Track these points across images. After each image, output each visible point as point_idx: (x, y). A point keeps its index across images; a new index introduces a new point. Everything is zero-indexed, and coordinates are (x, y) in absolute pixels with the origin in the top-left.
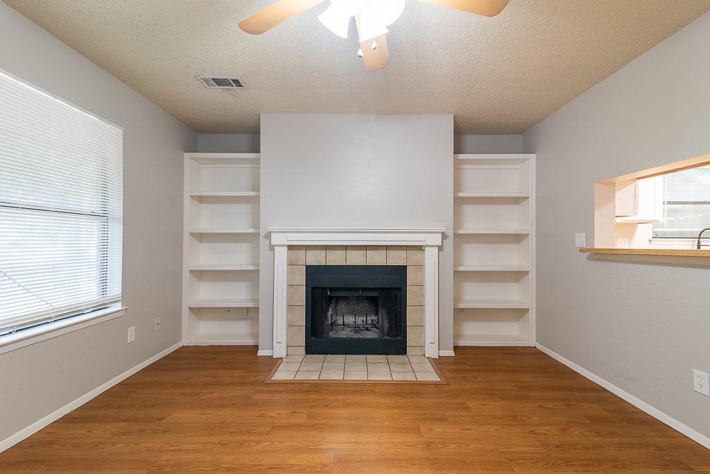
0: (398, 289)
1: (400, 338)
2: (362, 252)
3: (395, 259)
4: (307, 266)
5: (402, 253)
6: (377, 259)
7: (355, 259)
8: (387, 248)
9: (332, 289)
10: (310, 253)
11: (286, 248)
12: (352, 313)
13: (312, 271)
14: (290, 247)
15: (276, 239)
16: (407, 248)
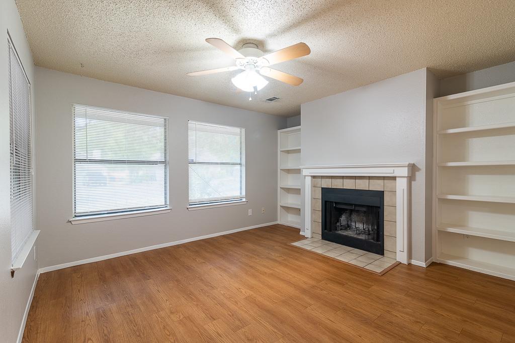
0: (379, 207)
1: (380, 243)
2: (353, 181)
3: (376, 186)
4: (322, 188)
5: (381, 182)
6: (362, 185)
7: (349, 185)
8: (370, 178)
9: (336, 203)
10: (324, 180)
11: (310, 177)
12: (362, 221)
13: (325, 191)
14: (314, 177)
15: (305, 172)
16: (384, 178)
